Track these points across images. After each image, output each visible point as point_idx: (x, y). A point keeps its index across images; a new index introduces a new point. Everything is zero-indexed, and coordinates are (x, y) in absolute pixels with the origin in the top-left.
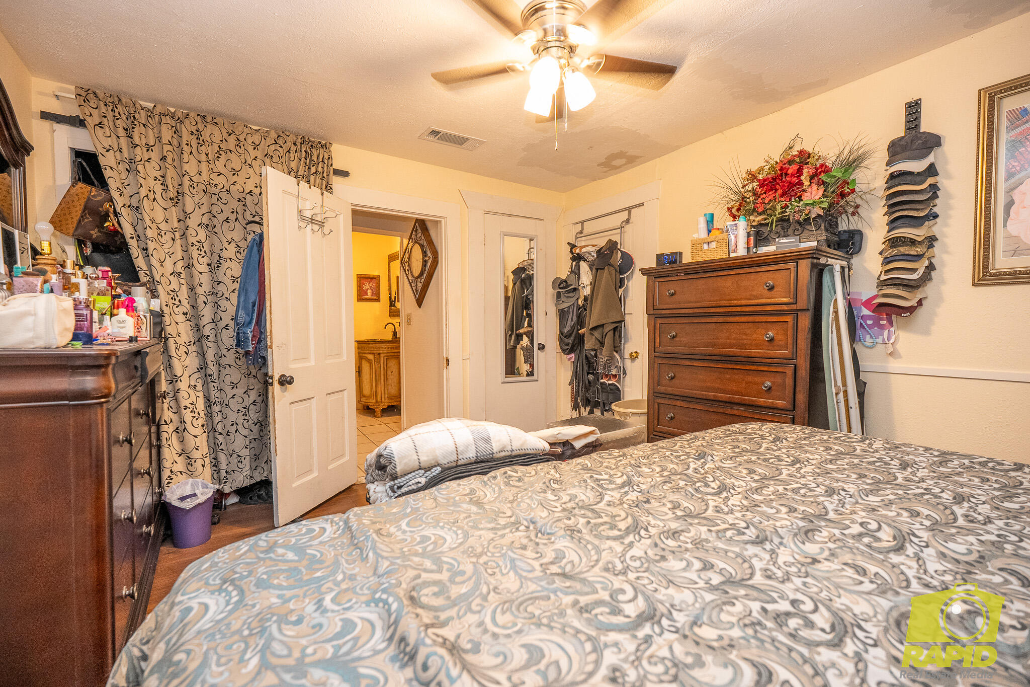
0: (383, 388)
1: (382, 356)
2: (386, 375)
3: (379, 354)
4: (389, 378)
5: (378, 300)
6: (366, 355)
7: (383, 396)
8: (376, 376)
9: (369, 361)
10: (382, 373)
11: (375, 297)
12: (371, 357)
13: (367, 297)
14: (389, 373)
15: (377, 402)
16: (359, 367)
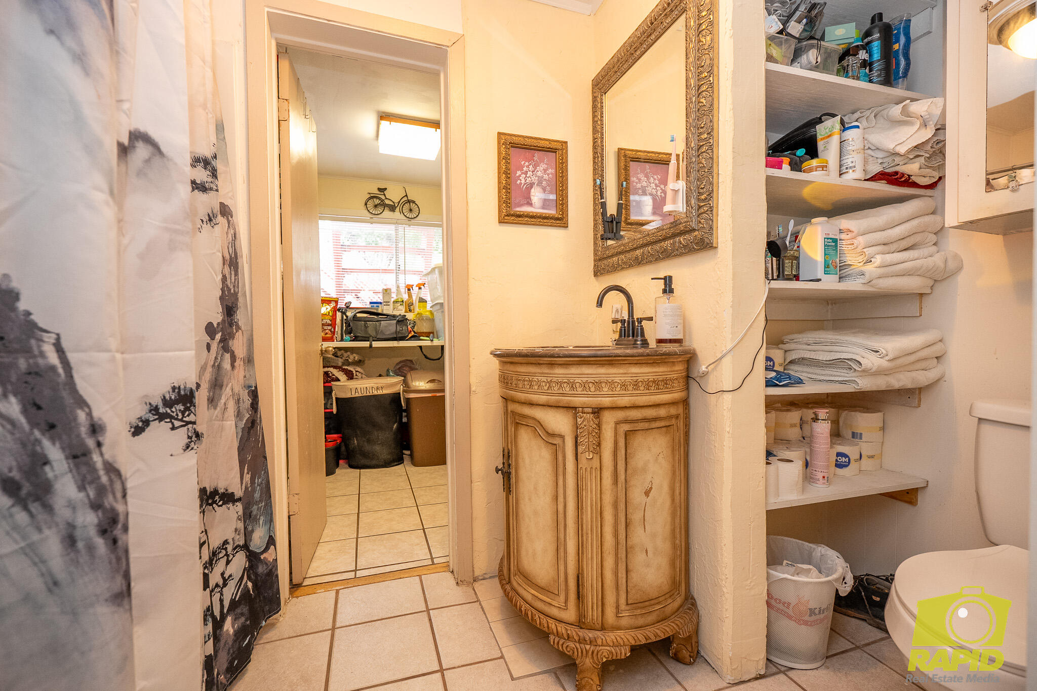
0: (609, 563)
1: (609, 419)
2: (622, 506)
3: (597, 411)
4: (636, 517)
5: (560, 220)
6: (538, 413)
7: (610, 599)
8: (579, 507)
9: (551, 438)
10: (608, 498)
11: (552, 212)
12: (559, 422)
13: (526, 209)
14: (637, 495)
15: (581, 623)
16: (507, 455)
